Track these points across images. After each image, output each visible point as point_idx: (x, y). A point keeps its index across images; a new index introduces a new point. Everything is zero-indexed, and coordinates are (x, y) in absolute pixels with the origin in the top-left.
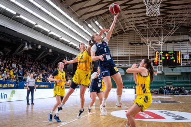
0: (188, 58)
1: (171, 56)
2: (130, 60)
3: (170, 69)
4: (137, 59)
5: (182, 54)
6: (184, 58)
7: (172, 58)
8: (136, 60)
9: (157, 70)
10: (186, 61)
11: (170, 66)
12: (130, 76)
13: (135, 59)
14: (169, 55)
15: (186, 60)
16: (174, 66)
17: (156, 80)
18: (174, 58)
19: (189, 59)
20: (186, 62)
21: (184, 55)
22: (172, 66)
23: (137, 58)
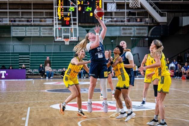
0: (115, 10)
1: (87, 6)
2: (8, 11)
3: (84, 29)
4: (22, 9)
5: (104, 2)
6: (108, 10)
7: (87, 10)
8: (21, 11)
9: (70, 34)
10: (111, 15)
11: (83, 25)
12: (7, 43)
13: (18, 9)
14: (82, 3)
15: (111, 13)
16: (91, 25)
17: (59, 52)
18: (91, 9)
19: (115, 12)
20: (111, 18)
21: (108, 4)
22: (87, 25)
23: (23, 7)
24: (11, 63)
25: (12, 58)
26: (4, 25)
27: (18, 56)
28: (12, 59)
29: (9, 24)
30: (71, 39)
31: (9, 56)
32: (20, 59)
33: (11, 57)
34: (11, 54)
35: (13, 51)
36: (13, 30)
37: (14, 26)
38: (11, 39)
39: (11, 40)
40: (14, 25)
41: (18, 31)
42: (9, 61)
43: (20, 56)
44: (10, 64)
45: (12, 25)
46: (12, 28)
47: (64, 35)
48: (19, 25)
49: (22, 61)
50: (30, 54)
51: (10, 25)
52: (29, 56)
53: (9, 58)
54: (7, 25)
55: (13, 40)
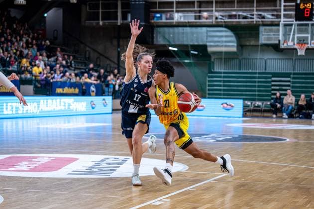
9: (309, 36)
24: (258, 90)
25: (259, 82)
26: (247, 25)
27: (270, 78)
28: (260, 84)
29: (256, 22)
30: (312, 45)
31: (255, 77)
32: (273, 83)
33: (257, 80)
34: (257, 75)
35: (265, 70)
36: (263, 33)
37: (265, 25)
38: (258, 48)
39: (258, 51)
40: (264, 23)
41: (272, 34)
42: (255, 86)
43: (273, 79)
44: (255, 92)
45: (261, 23)
46: (262, 29)
47: (297, 37)
48: (274, 23)
49: (278, 87)
50: (292, 76)
51: (258, 23)
52: (289, 79)
53: (255, 82)
54: (252, 23)
55: (262, 51)
